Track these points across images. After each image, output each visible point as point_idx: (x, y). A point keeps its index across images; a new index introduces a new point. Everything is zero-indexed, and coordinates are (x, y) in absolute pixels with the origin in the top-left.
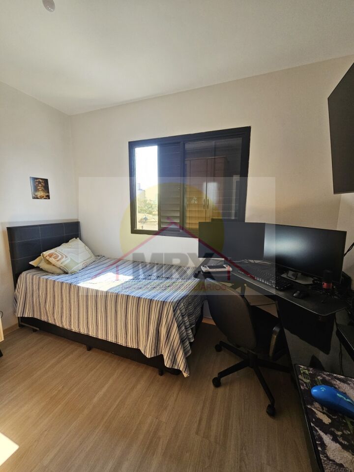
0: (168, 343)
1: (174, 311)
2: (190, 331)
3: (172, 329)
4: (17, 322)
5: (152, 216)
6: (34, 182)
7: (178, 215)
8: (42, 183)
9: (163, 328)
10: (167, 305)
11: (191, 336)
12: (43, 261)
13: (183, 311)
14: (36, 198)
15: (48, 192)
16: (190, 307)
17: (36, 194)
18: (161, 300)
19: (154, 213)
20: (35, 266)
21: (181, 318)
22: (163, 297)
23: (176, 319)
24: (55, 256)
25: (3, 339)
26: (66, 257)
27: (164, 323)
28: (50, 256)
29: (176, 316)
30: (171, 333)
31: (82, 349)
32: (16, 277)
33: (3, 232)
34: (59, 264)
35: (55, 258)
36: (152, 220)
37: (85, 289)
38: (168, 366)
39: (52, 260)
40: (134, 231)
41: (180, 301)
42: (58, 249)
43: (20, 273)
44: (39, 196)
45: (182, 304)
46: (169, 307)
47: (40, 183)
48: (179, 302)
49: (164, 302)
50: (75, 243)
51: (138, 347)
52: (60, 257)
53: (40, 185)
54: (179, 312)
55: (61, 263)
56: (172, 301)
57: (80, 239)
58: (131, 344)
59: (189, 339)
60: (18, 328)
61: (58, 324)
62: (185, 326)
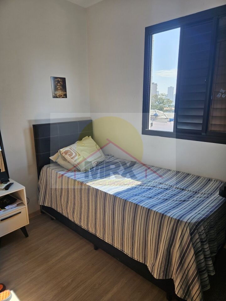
0: (181, 270)
1: (191, 234)
2: (210, 262)
3: (188, 255)
4: (39, 209)
5: (162, 112)
6: (55, 82)
7: (202, 113)
8: (61, 83)
9: (175, 251)
10: (183, 226)
11: (211, 269)
12: (60, 157)
13: (203, 237)
14: (55, 97)
15: (66, 92)
16: (212, 232)
17: (56, 93)
18: (175, 217)
19: (165, 109)
20: (54, 161)
21: (199, 245)
22: (178, 215)
23: (193, 244)
24: (70, 153)
25: (29, 223)
26: (79, 155)
27: (177, 246)
28: (66, 153)
29: (194, 240)
30: (185, 260)
31: (89, 247)
32: (39, 169)
33: (30, 128)
34: (73, 161)
35: (70, 155)
36: (162, 117)
37: (94, 189)
38: (179, 296)
39: (67, 157)
40: (146, 131)
41: (200, 223)
42: (73, 146)
43: (43, 166)
44: (58, 95)
45: (202, 228)
46: (185, 228)
47: (59, 82)
48: (198, 225)
49: (179, 220)
50: (88, 141)
51: (145, 263)
52: (74, 154)
53: (59, 84)
54: (197, 236)
55: (75, 161)
56: (189, 221)
57: (92, 138)
58: (138, 257)
59: (209, 272)
60: (41, 214)
61: (70, 218)
62: (205, 255)
